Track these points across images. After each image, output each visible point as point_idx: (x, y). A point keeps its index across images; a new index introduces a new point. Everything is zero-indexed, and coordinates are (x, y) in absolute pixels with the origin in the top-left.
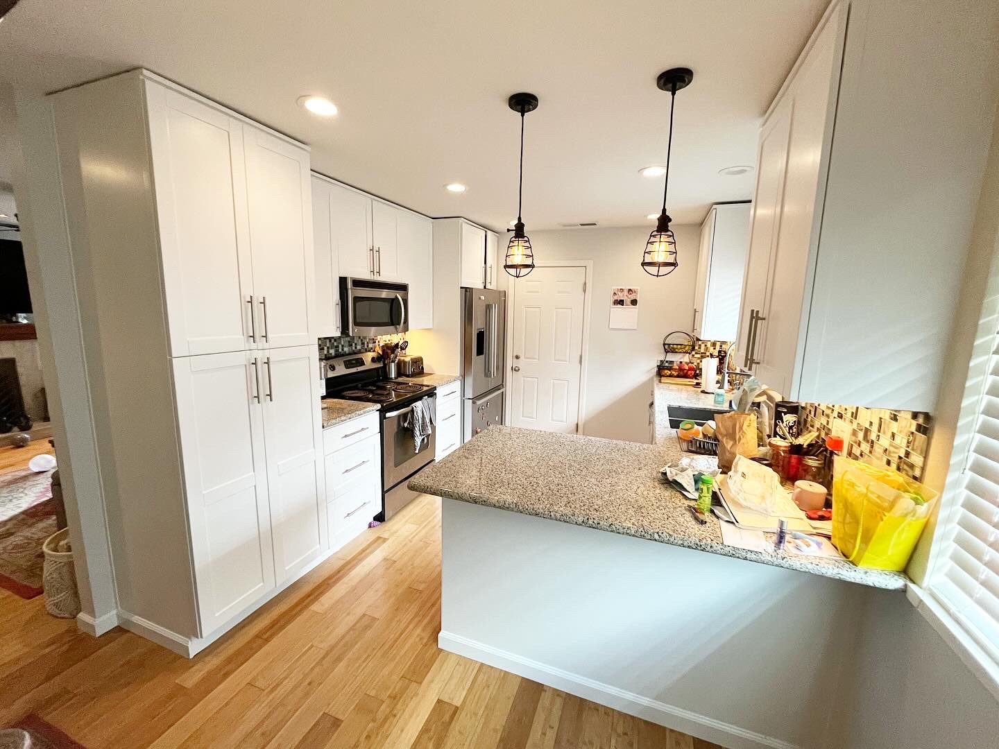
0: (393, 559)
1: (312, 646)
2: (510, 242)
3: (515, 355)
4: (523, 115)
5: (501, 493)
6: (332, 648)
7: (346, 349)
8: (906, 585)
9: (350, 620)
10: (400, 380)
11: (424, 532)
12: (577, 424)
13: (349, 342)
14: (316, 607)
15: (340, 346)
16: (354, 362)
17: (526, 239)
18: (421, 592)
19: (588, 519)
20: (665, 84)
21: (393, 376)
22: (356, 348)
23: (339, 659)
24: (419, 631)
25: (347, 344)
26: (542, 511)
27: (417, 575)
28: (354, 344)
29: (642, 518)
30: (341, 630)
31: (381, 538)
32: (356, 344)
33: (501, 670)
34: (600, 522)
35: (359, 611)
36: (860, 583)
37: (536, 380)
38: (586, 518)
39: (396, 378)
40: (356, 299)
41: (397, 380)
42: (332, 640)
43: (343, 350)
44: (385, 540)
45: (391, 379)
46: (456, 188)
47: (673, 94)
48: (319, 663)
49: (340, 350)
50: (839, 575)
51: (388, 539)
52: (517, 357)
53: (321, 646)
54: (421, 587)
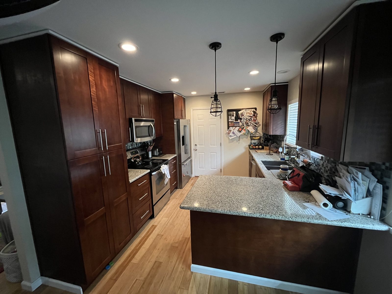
0: (162, 234)
1: (137, 280)
2: (212, 102)
3: (195, 144)
4: (215, 51)
5: (221, 206)
6: (146, 279)
7: (130, 148)
8: (389, 229)
9: (150, 265)
10: (154, 158)
11: (171, 220)
12: (221, 169)
13: (131, 144)
14: (134, 261)
15: (128, 146)
16: (134, 152)
17: (218, 101)
18: (177, 247)
19: (261, 214)
20: (274, 39)
21: (151, 157)
22: (134, 146)
23: (150, 284)
24: (181, 265)
25: (131, 145)
26: (241, 213)
27: (173, 240)
28: (133, 145)
29: (281, 211)
30: (147, 270)
31: (154, 225)
32: (134, 145)
33: (219, 277)
34: (266, 215)
35: (153, 260)
36: (372, 229)
37: (204, 153)
38: (260, 214)
39: (152, 157)
40: (136, 127)
41: (152, 158)
42: (145, 275)
43: (129, 148)
44: (156, 226)
45: (150, 158)
46: (175, 80)
47: (277, 43)
48: (142, 287)
49: (128, 148)
50: (364, 227)
51: (157, 225)
52: (196, 145)
53: (141, 278)
54: (177, 245)
